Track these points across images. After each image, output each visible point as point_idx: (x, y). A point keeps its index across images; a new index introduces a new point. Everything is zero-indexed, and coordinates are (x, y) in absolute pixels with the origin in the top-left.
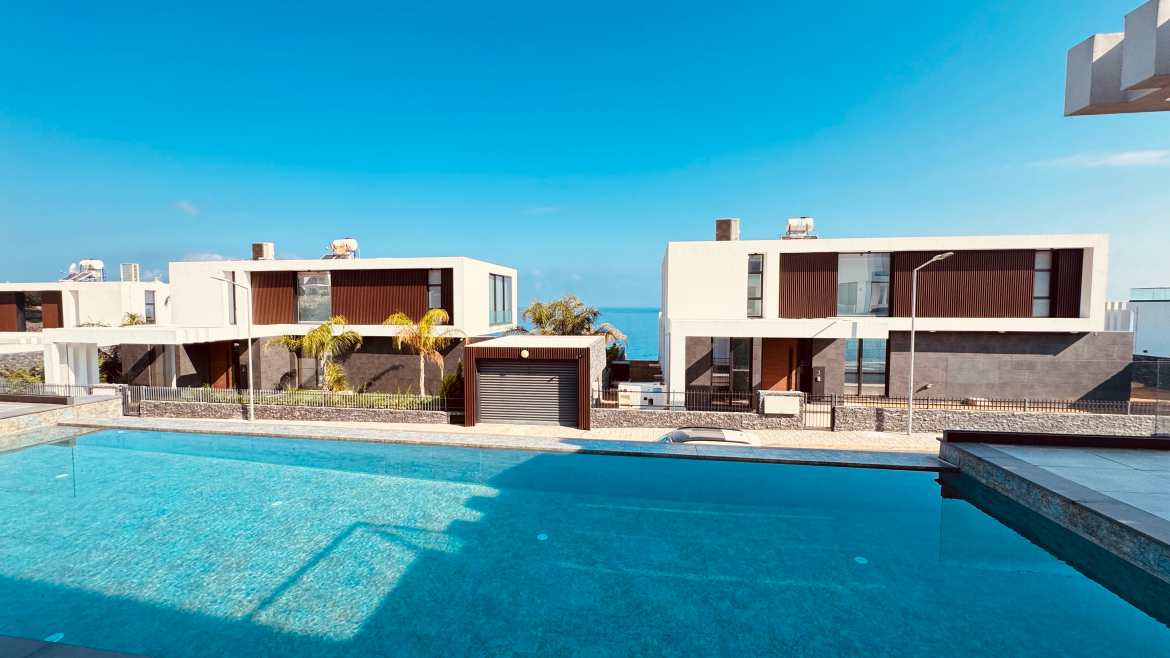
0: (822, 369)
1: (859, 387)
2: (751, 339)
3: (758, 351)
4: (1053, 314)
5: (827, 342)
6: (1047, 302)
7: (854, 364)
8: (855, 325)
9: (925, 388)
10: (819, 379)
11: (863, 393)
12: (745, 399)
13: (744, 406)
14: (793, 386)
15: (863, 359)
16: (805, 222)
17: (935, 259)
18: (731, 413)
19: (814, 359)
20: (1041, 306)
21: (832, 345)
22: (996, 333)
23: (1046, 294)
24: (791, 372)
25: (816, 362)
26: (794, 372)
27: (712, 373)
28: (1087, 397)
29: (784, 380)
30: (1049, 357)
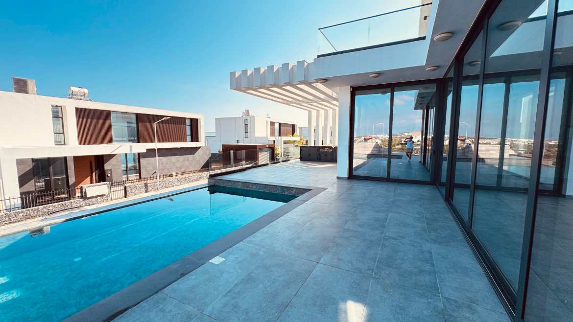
0: (111, 170)
1: (127, 177)
2: (65, 158)
3: (71, 165)
4: (192, 141)
5: (111, 156)
6: (190, 136)
7: (124, 166)
8: (131, 147)
9: (155, 172)
10: (109, 175)
11: (129, 179)
12: (64, 193)
13: (65, 198)
14: (94, 181)
15: (128, 163)
16: (82, 90)
17: (163, 119)
18: (62, 203)
19: (105, 165)
20: (189, 138)
21: (114, 158)
22: (177, 148)
23: (190, 134)
24: (92, 173)
25: (107, 166)
26: (94, 174)
27: (36, 182)
28: (203, 167)
29: (88, 179)
30: (192, 156)
